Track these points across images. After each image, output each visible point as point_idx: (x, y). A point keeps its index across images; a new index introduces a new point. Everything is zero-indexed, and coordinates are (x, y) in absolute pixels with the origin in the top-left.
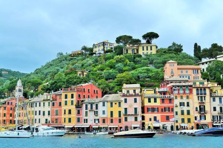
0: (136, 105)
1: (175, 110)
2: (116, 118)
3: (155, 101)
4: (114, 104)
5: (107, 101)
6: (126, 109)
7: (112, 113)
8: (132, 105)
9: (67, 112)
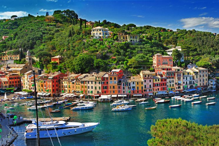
0: (150, 84)
1: (167, 84)
2: (140, 90)
3: (159, 81)
4: (139, 83)
5: (135, 82)
6: (145, 86)
7: (138, 87)
8: (148, 83)
9: (112, 87)
